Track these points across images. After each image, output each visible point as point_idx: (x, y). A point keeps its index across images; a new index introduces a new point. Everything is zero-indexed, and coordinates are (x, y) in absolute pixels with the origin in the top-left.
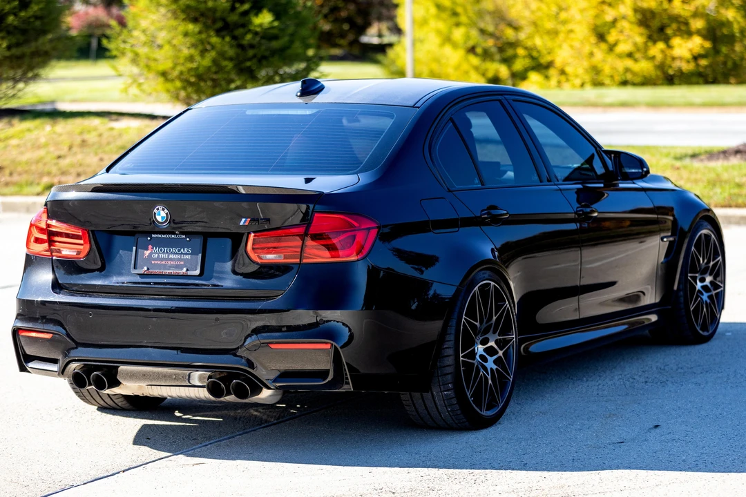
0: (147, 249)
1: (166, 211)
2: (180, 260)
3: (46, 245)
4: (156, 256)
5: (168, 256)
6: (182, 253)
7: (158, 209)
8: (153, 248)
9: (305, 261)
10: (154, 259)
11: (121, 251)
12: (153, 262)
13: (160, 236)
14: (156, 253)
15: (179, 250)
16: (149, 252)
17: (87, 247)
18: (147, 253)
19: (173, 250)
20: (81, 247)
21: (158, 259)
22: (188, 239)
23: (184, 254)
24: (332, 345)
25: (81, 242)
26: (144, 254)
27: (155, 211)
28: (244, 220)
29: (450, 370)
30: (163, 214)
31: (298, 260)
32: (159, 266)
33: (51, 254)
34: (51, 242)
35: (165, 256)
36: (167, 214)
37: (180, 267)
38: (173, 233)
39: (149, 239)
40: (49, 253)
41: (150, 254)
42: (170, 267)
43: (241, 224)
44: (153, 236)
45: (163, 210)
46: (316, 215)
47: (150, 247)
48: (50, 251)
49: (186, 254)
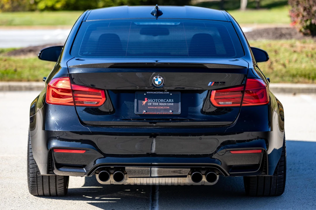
0: (144, 100)
1: (161, 78)
2: (165, 106)
3: (72, 98)
4: (151, 104)
5: (159, 104)
6: (167, 102)
7: (156, 77)
8: (148, 100)
9: (243, 105)
10: (150, 106)
11: (125, 102)
12: (149, 107)
13: (152, 93)
14: (150, 102)
15: (165, 101)
16: (146, 102)
17: (104, 99)
18: (144, 102)
19: (162, 100)
21: (152, 105)
22: (171, 94)
23: (169, 102)
24: (262, 150)
26: (142, 103)
27: (154, 78)
28: (210, 83)
30: (160, 80)
31: (239, 105)
32: (154, 110)
33: (75, 104)
34: (75, 97)
35: (155, 104)
36: (162, 80)
37: (168, 110)
38: (163, 91)
39: (145, 94)
40: (73, 104)
41: (147, 103)
42: (161, 109)
43: (209, 85)
44: (148, 93)
46: (248, 80)
47: (146, 99)
48: (74, 102)
49: (170, 102)
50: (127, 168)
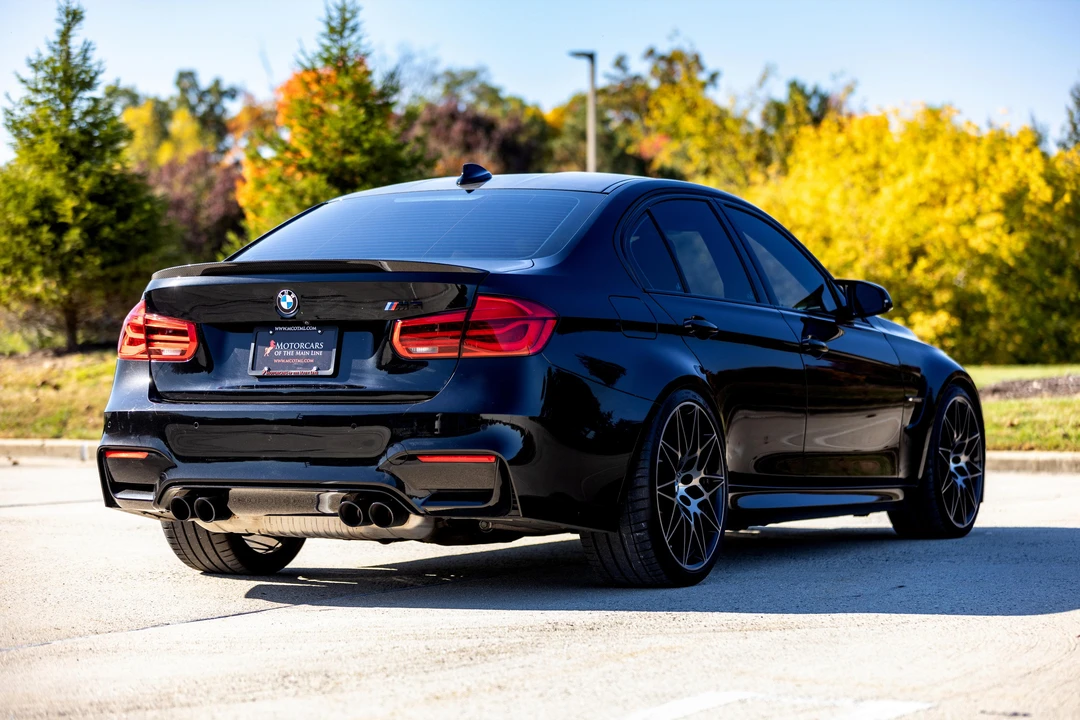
0: (269, 346)
1: (293, 295)
2: (307, 357)
3: (142, 347)
4: (280, 353)
5: (295, 353)
6: (312, 349)
7: (283, 294)
8: (275, 344)
9: (464, 355)
10: (277, 358)
11: (236, 350)
12: (275, 361)
13: (285, 329)
14: (280, 350)
15: (308, 346)
16: (271, 348)
17: (194, 345)
18: (268, 350)
19: (301, 345)
20: (187, 346)
21: (282, 357)
22: (320, 332)
23: (314, 350)
24: (497, 457)
25: (187, 339)
26: (264, 352)
27: (280, 295)
28: (389, 304)
29: (645, 504)
30: (289, 299)
31: (456, 354)
32: (283, 366)
33: (149, 357)
34: (149, 342)
35: (291, 353)
36: (294, 299)
37: (311, 366)
38: (301, 324)
39: (271, 332)
40: (146, 356)
41: (272, 352)
42: (297, 365)
43: (387, 309)
44: (277, 329)
45: (290, 294)
46: (480, 298)
47: (272, 342)
48: (148, 352)
49: (317, 350)
50: (235, 491)
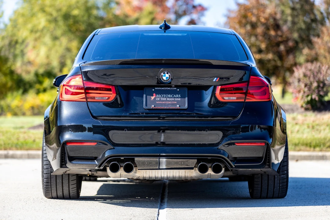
0: (153, 96)
2: (173, 101)
3: (84, 95)
5: (166, 99)
7: (164, 73)
8: (156, 95)
9: (247, 101)
10: (158, 101)
11: (134, 97)
12: (157, 102)
13: (160, 88)
14: (159, 98)
15: (173, 96)
16: (154, 97)
17: (115, 95)
18: (153, 98)
19: (169, 96)
20: (111, 95)
21: (160, 101)
22: (178, 90)
23: (176, 98)
26: (151, 98)
27: (162, 74)
30: (167, 75)
31: (243, 100)
32: (162, 104)
33: (87, 100)
34: (86, 93)
36: (169, 76)
37: (176, 105)
38: (171, 87)
39: (153, 90)
40: (85, 100)
41: (155, 98)
42: (169, 104)
43: (214, 80)
44: (156, 88)
45: (167, 73)
46: (251, 77)
47: (154, 94)
48: (86, 98)
49: (178, 98)
50: (136, 159)
